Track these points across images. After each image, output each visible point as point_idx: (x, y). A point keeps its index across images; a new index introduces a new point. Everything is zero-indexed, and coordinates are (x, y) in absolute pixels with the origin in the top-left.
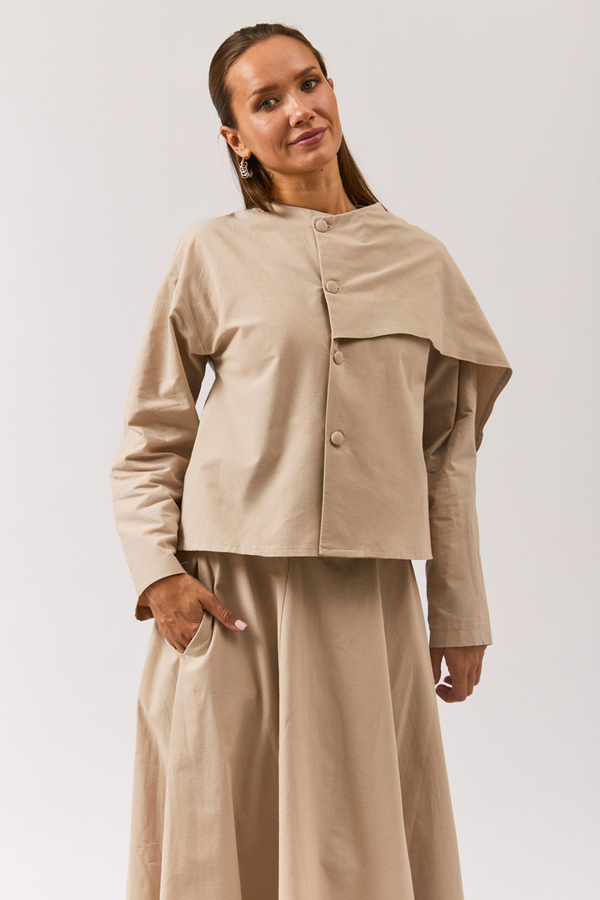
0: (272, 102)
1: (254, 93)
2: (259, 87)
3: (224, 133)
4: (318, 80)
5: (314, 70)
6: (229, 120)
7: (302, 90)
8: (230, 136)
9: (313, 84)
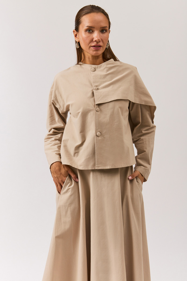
0: (91, 31)
1: (87, 26)
2: (89, 26)
3: (74, 32)
4: (106, 31)
5: (107, 28)
6: (77, 29)
7: (101, 32)
8: (75, 33)
9: (105, 31)
